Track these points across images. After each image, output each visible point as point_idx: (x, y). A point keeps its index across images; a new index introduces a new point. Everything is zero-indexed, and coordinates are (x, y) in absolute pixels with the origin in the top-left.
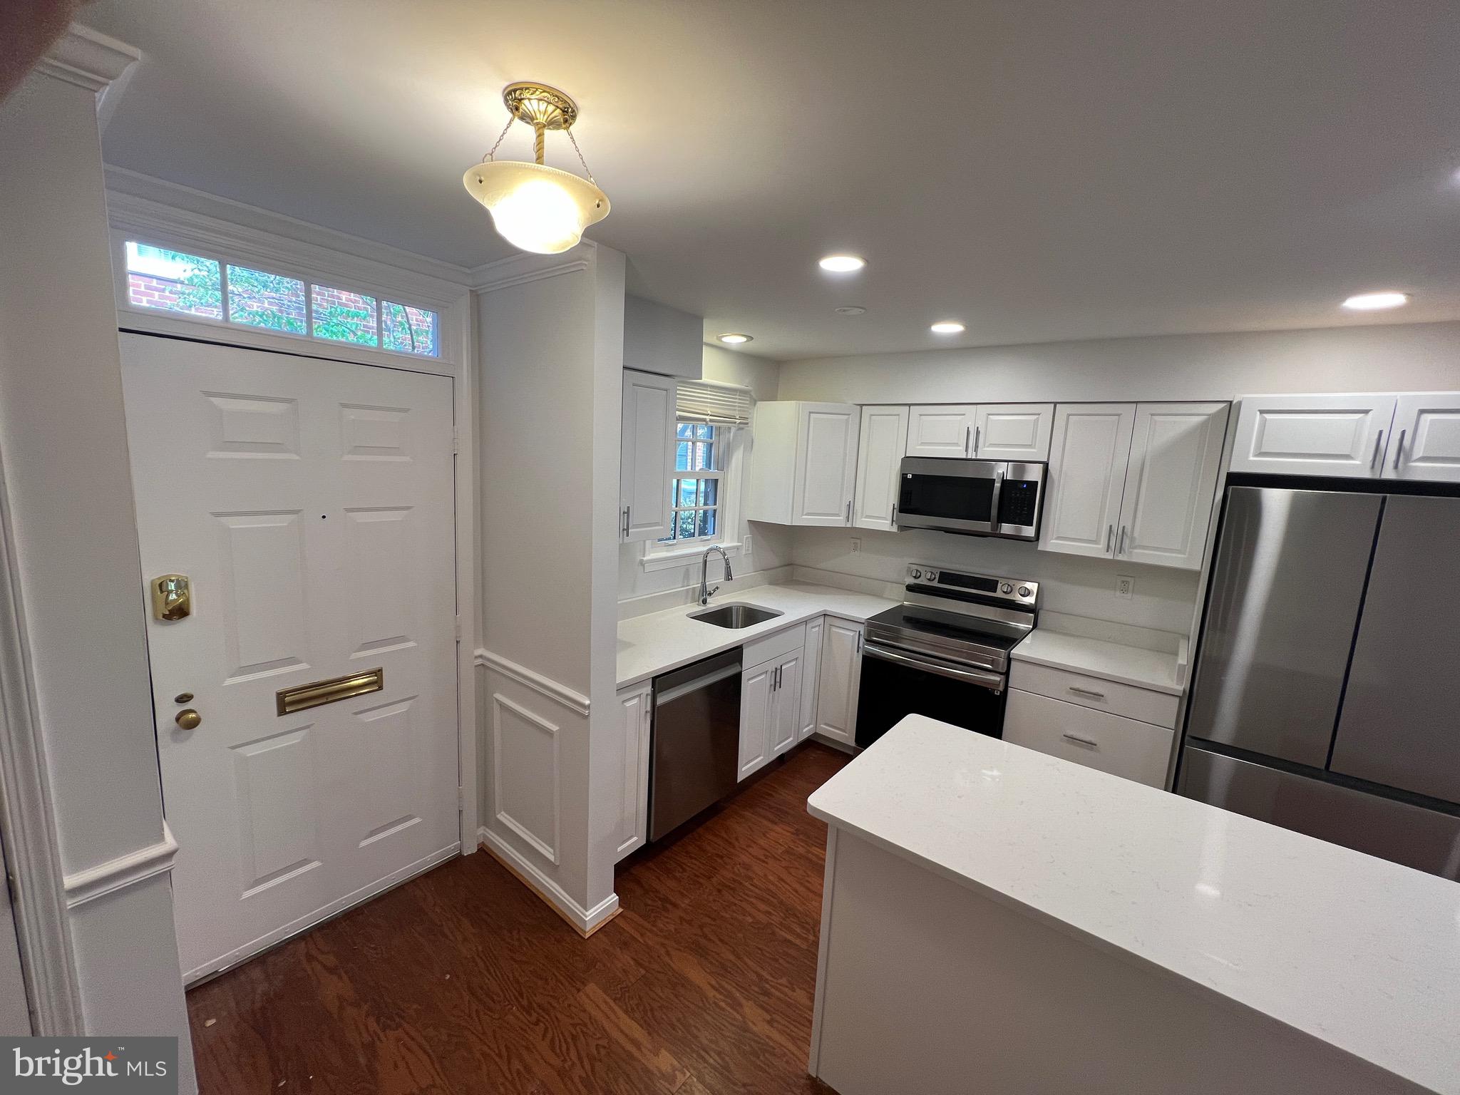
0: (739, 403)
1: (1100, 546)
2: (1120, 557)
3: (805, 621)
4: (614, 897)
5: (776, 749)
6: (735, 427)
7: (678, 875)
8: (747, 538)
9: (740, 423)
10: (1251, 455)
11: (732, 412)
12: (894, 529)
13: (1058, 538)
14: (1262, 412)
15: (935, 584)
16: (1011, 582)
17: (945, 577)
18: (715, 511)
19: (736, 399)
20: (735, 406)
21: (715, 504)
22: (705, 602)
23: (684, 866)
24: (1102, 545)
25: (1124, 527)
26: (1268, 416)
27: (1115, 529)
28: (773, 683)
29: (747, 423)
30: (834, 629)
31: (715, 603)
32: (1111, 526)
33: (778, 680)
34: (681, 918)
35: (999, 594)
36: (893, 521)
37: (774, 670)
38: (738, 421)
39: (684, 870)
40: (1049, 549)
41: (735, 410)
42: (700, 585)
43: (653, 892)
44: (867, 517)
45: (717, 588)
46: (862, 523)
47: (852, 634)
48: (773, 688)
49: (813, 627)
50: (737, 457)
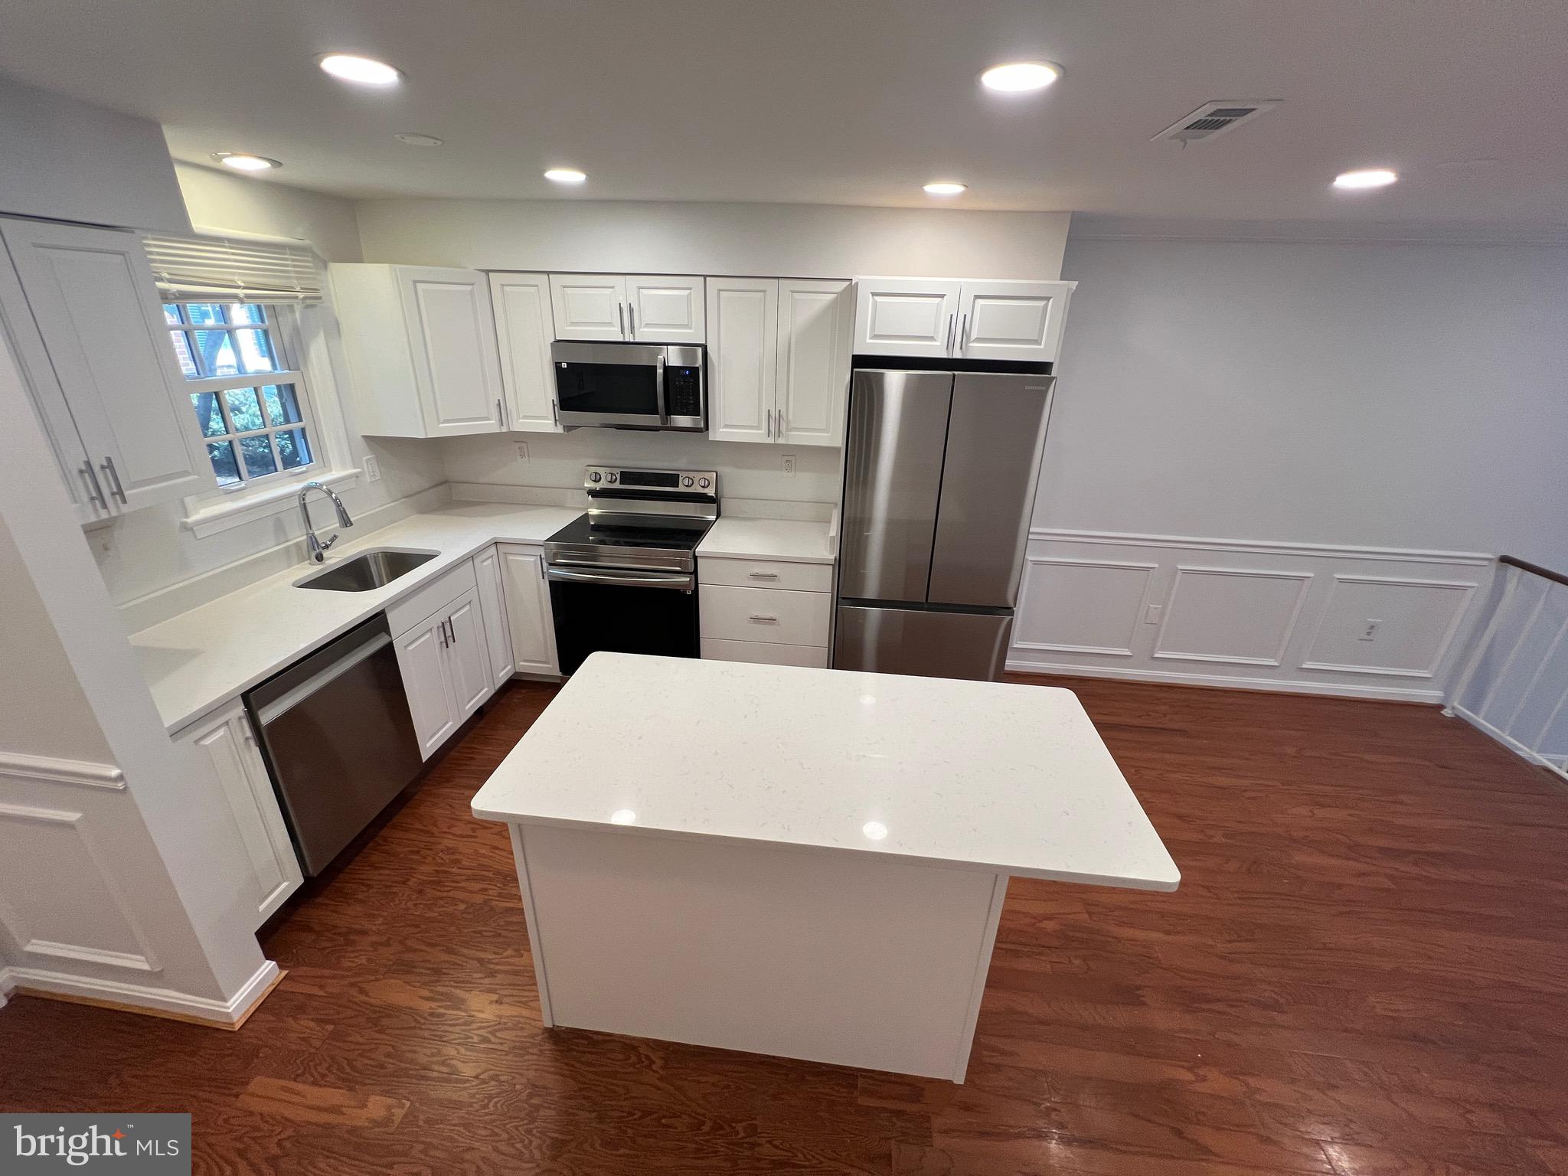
0: (295, 266)
1: (762, 432)
2: (781, 441)
3: (471, 557)
4: (269, 965)
5: (467, 708)
6: (298, 304)
7: (361, 896)
8: (368, 461)
9: (305, 298)
10: (868, 337)
11: (286, 281)
12: (560, 430)
13: (726, 426)
14: (874, 294)
15: (617, 485)
16: (691, 475)
17: (627, 477)
18: (303, 430)
19: (286, 259)
20: (287, 272)
21: (300, 420)
22: (320, 558)
23: (368, 882)
24: (764, 431)
25: (780, 411)
26: (877, 298)
27: (772, 413)
28: (443, 639)
29: (320, 298)
30: (511, 557)
31: (337, 557)
32: (769, 410)
33: (449, 633)
34: (373, 944)
35: (681, 489)
36: (556, 420)
37: (441, 624)
38: (301, 295)
39: (369, 887)
40: (719, 438)
41: (290, 278)
42: (305, 537)
43: (328, 931)
44: (525, 417)
45: (335, 536)
46: (520, 425)
47: (532, 559)
48: (444, 644)
49: (483, 562)
50: (317, 350)
